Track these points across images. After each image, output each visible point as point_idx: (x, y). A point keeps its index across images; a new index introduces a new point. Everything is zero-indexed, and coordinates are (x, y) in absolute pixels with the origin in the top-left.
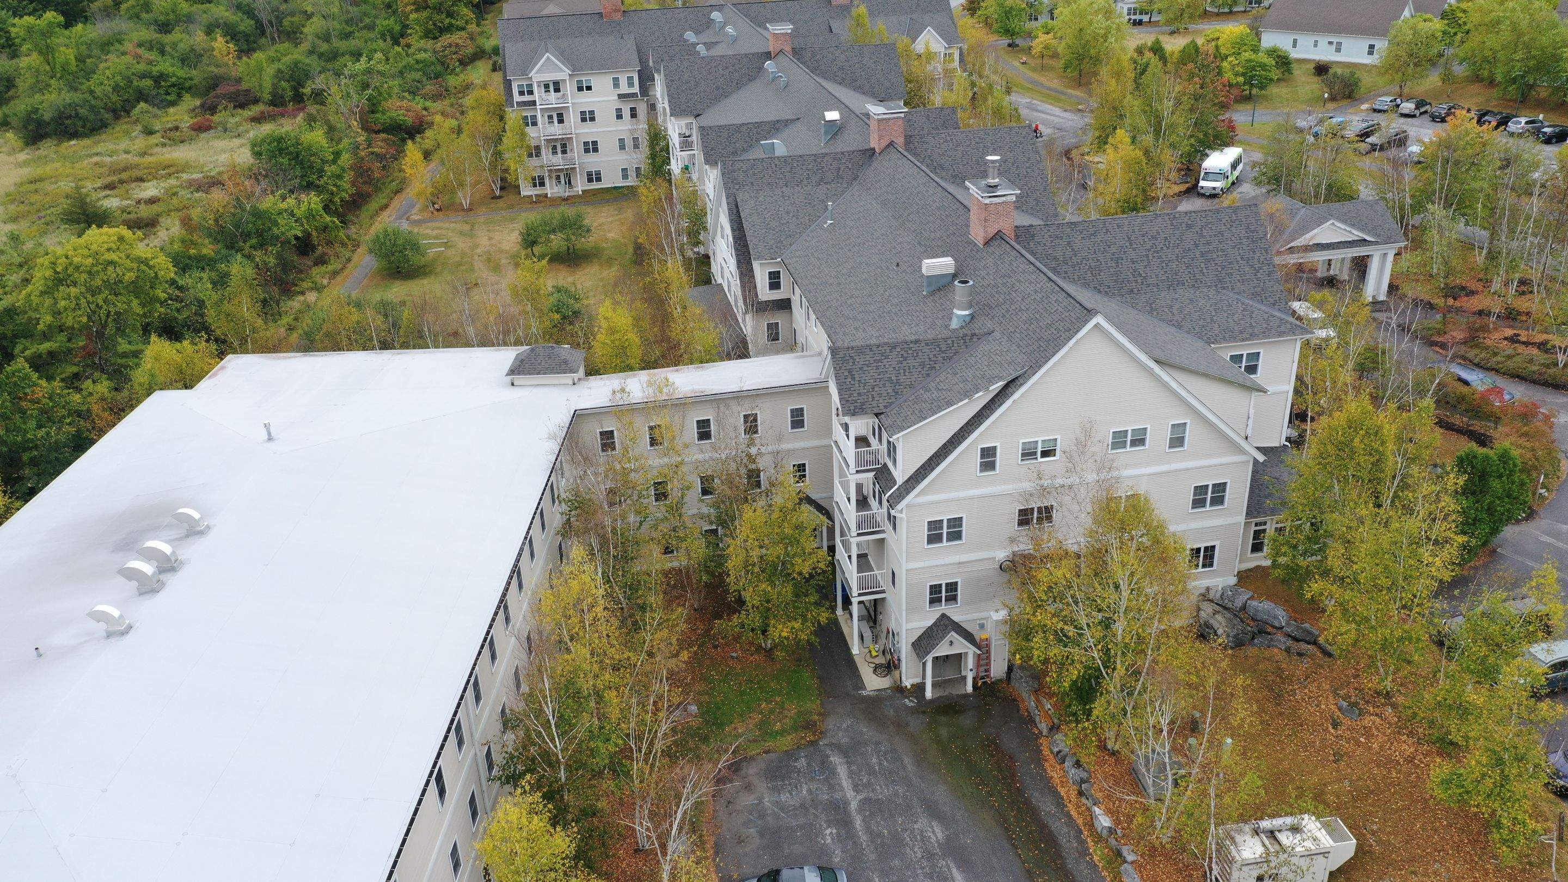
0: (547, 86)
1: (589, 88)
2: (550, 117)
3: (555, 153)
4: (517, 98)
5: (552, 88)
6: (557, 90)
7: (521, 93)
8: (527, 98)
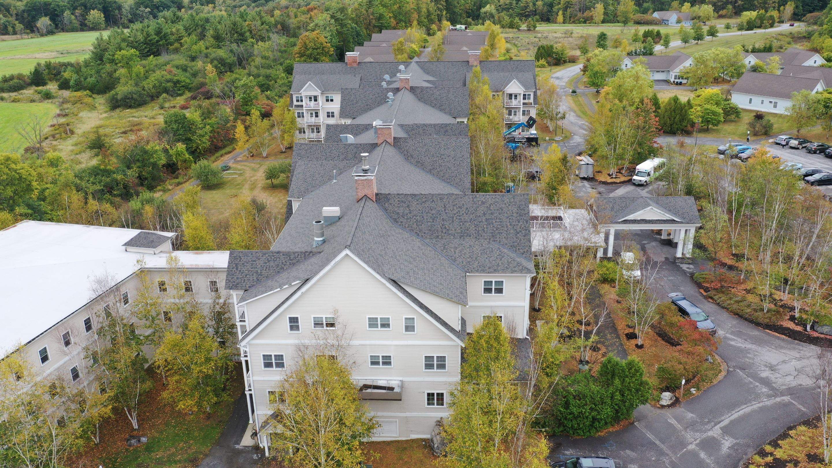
0: (310, 98)
1: (332, 100)
2: (312, 114)
3: (313, 132)
4: (295, 103)
5: (313, 99)
6: (316, 100)
7: (298, 101)
8: (299, 103)
